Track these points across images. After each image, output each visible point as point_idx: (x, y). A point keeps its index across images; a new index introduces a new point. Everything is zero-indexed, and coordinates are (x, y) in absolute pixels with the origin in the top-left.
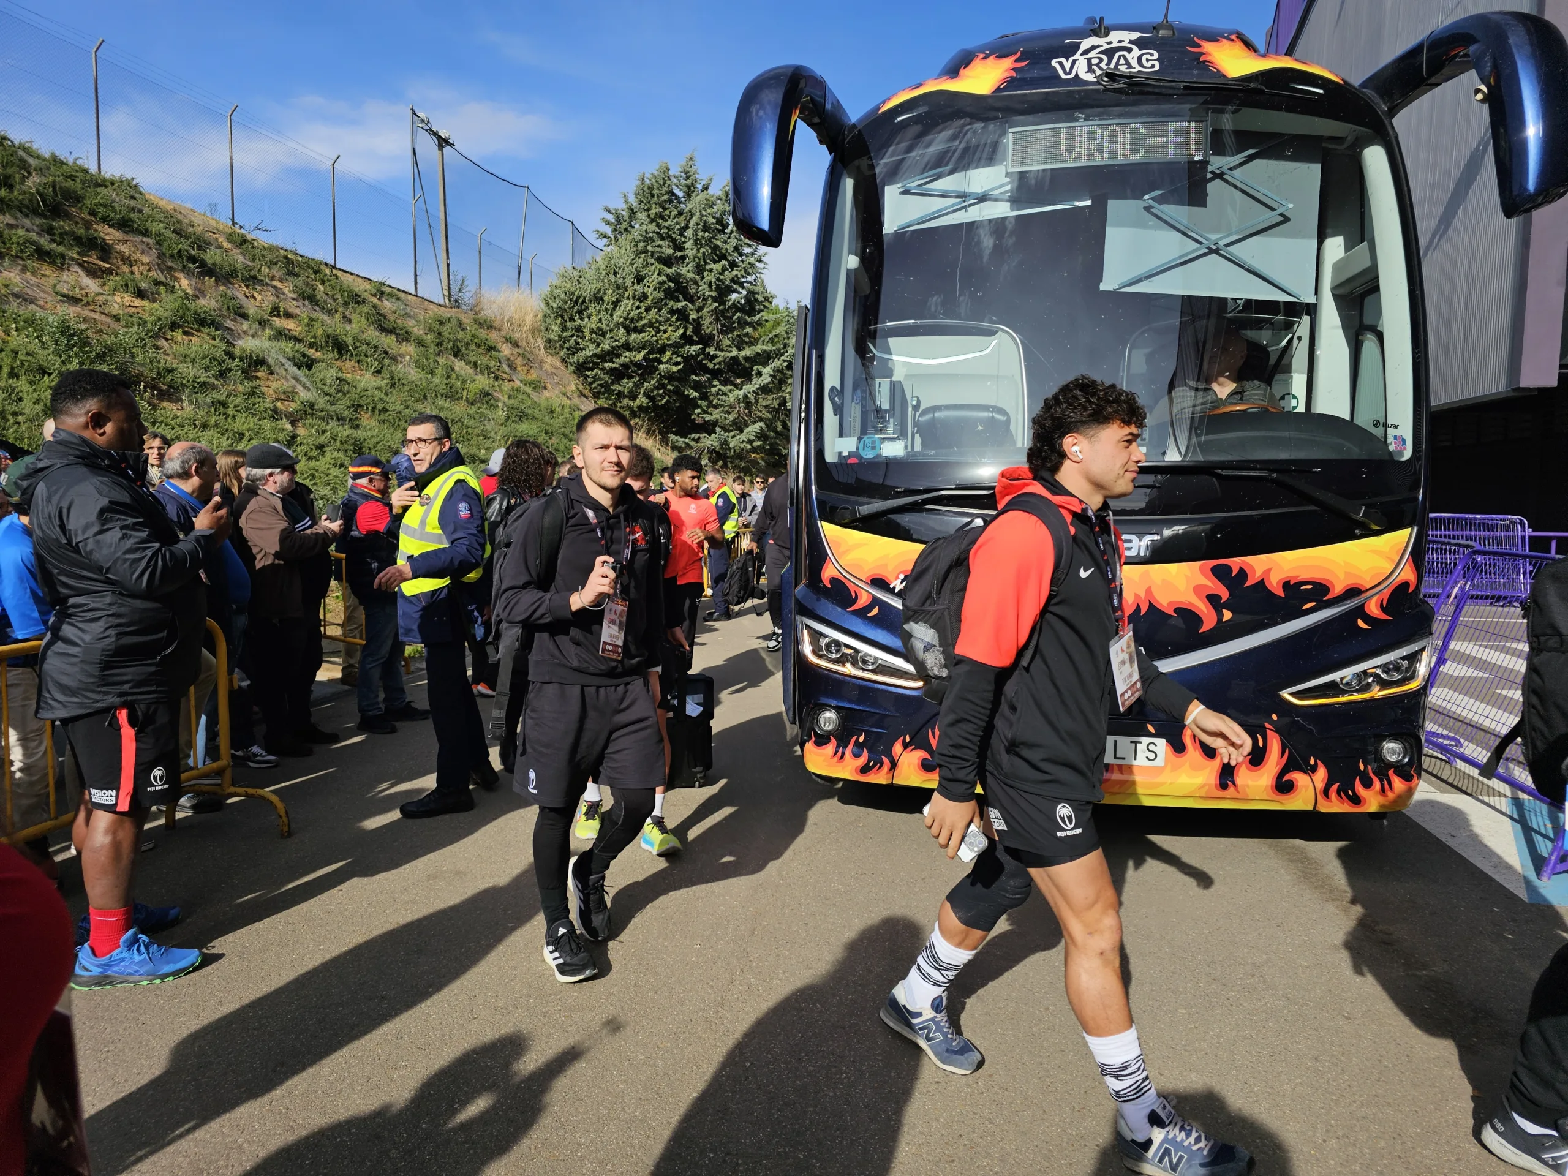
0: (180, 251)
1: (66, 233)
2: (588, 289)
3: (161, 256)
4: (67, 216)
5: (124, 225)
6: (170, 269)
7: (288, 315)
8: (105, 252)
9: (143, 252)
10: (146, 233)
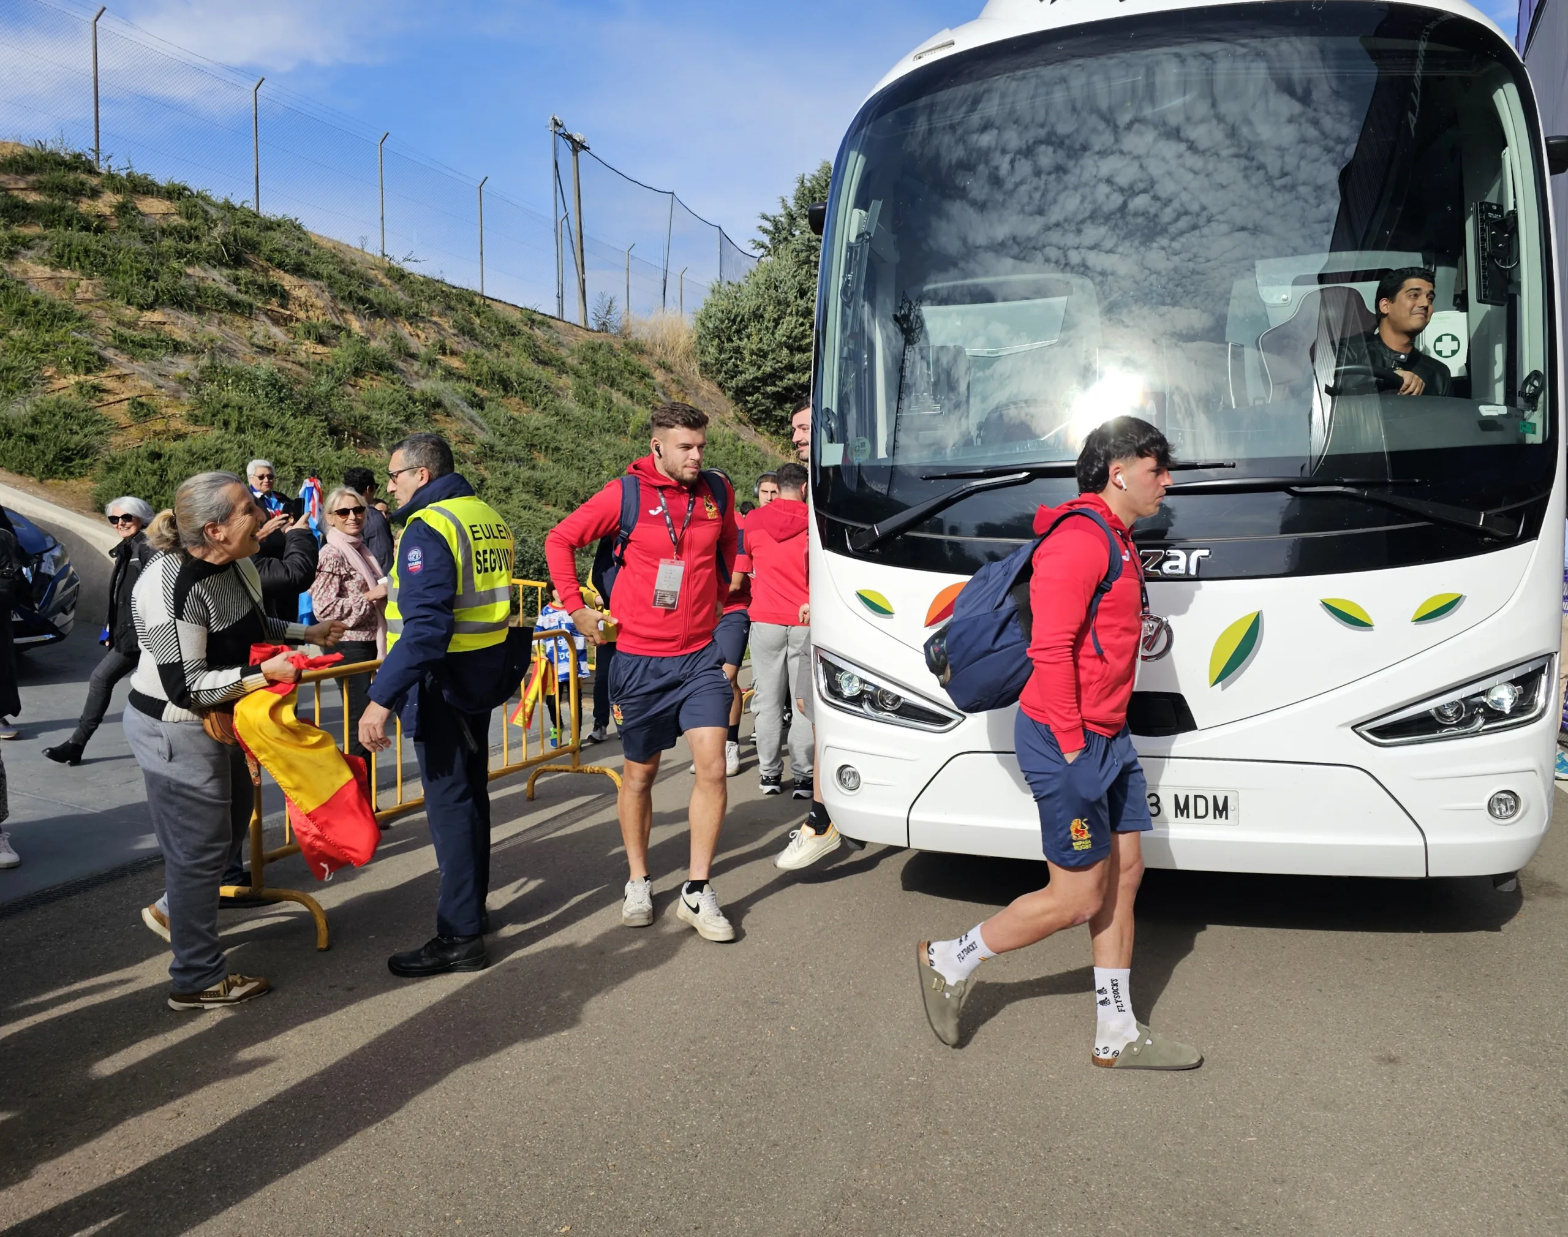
0: (350, 293)
1: (251, 282)
2: (748, 305)
3: (334, 298)
4: (248, 264)
5: (298, 270)
6: (342, 311)
7: (453, 353)
8: (284, 297)
9: (317, 296)
10: (317, 276)
